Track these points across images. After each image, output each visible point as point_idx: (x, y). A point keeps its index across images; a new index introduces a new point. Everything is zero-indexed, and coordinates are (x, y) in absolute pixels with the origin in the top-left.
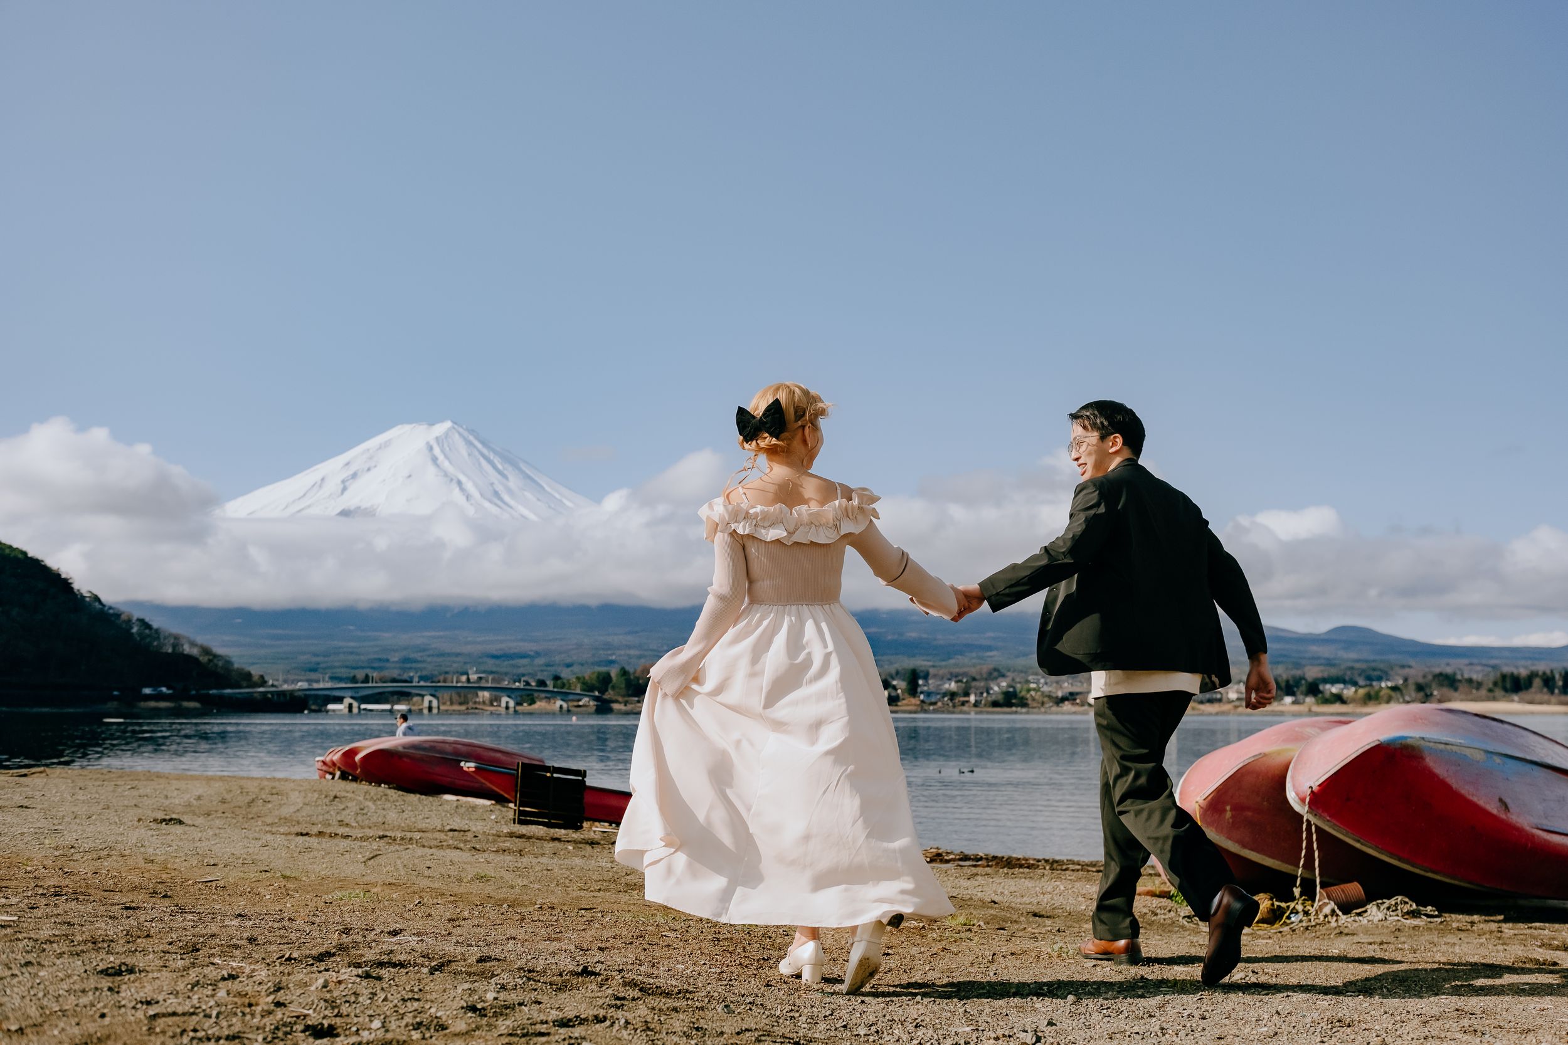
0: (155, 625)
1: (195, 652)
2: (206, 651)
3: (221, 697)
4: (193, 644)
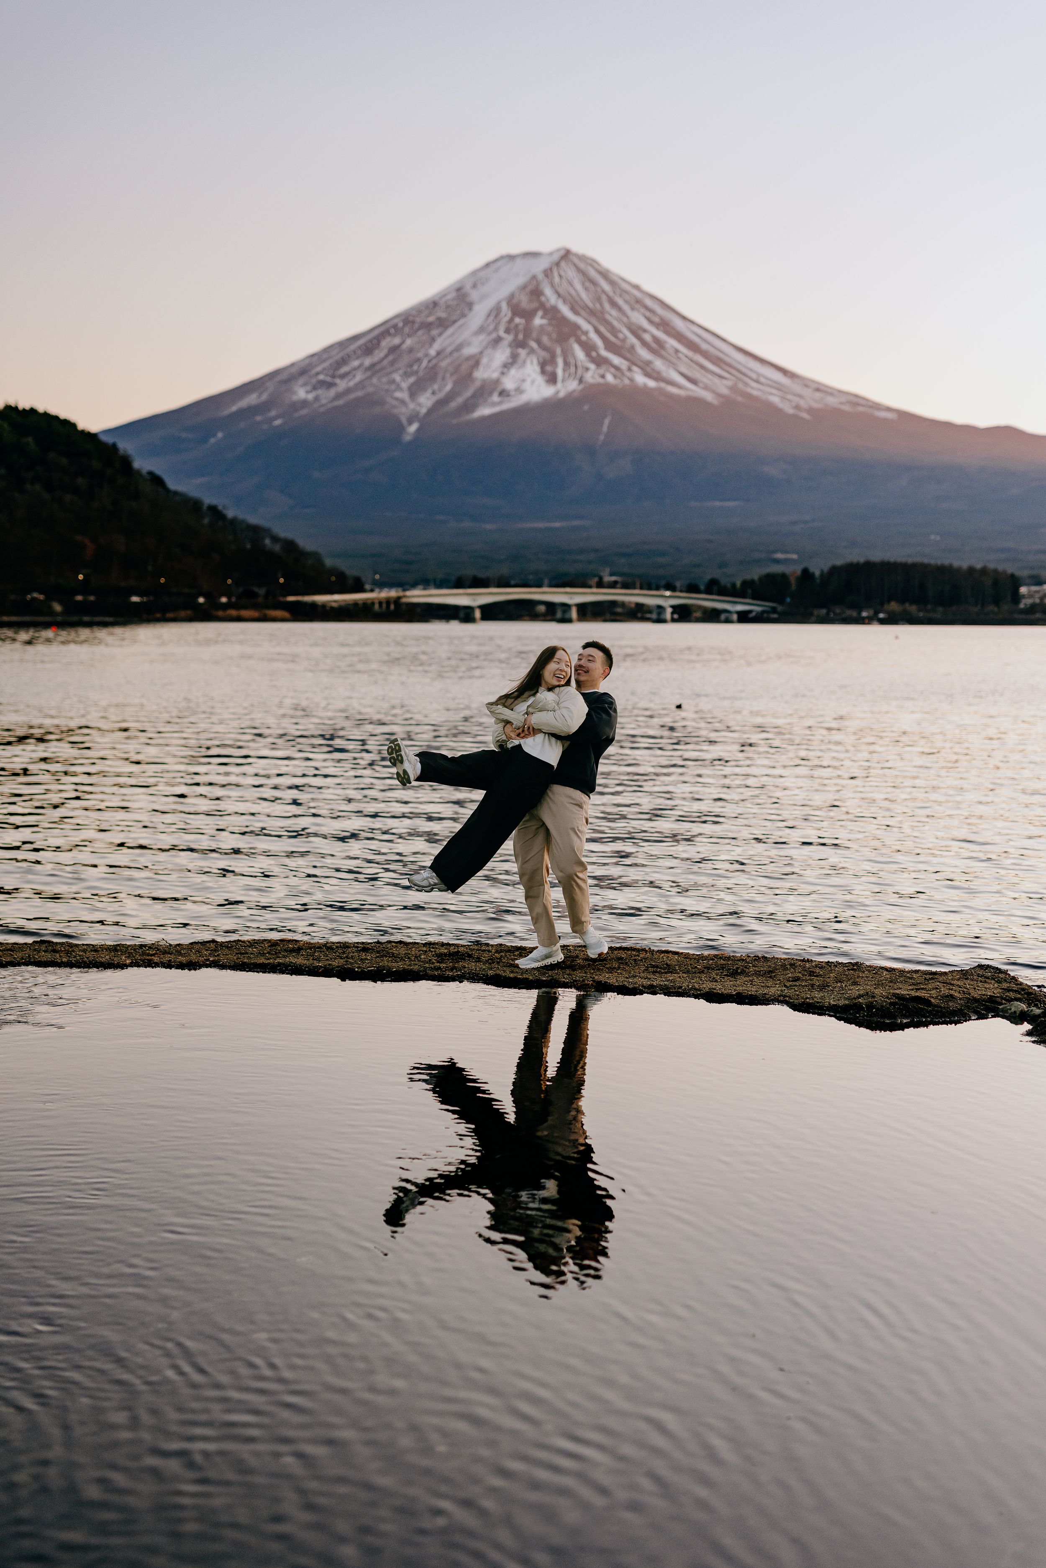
0: (230, 513)
1: (277, 548)
2: (290, 546)
3: (314, 605)
4: (275, 539)
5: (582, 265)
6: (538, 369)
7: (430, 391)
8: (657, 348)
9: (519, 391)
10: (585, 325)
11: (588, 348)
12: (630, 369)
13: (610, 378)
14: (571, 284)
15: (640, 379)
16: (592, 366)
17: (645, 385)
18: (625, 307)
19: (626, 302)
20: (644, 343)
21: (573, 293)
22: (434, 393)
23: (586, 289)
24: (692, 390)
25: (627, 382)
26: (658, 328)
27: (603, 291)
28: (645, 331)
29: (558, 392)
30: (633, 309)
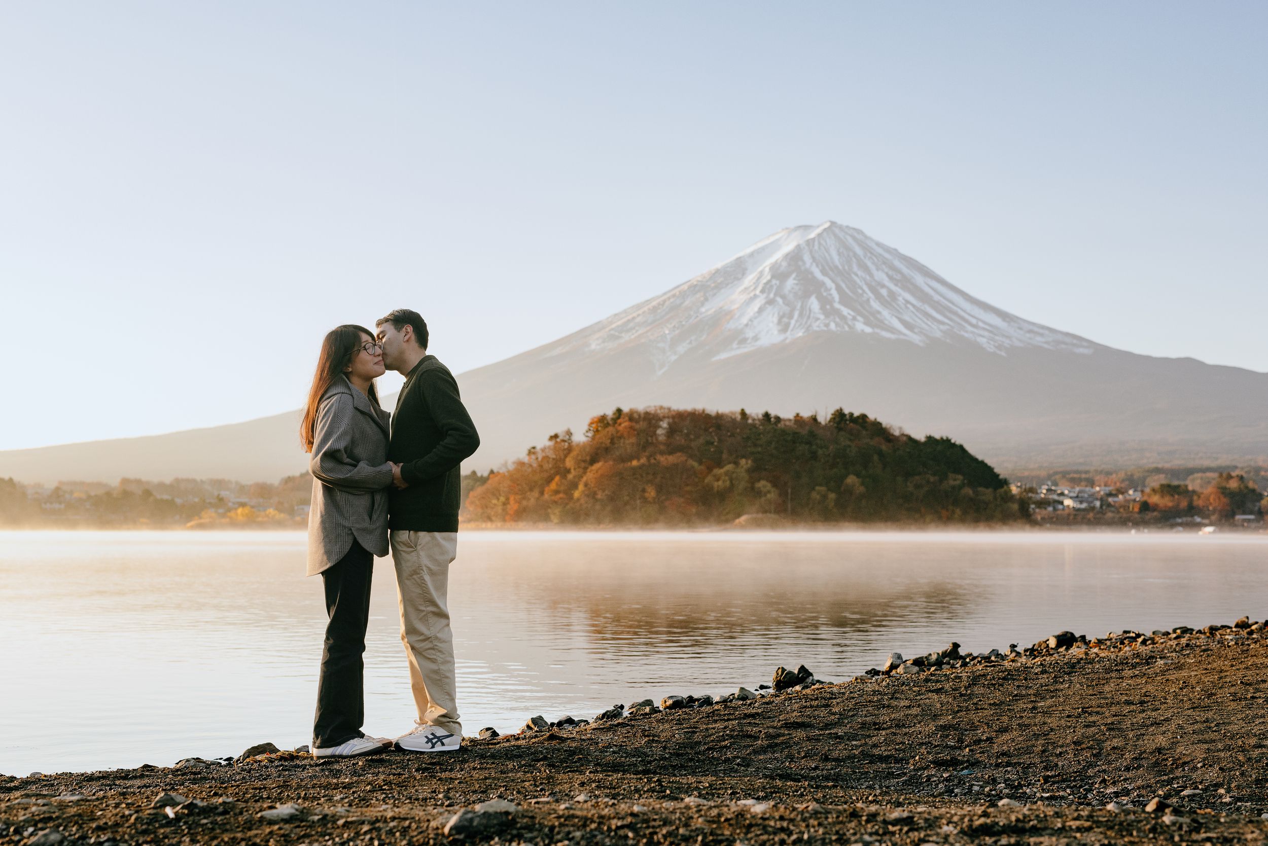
5: (841, 235)
6: (775, 320)
7: (688, 341)
8: (890, 301)
9: (756, 338)
10: (829, 283)
11: (825, 302)
12: (854, 319)
13: (833, 326)
14: (827, 250)
15: (860, 326)
16: (822, 317)
17: (863, 331)
18: (872, 268)
19: (874, 263)
20: (879, 297)
21: (828, 257)
22: (690, 343)
23: (839, 254)
24: (905, 335)
25: (847, 328)
26: (896, 285)
27: (855, 254)
28: (883, 286)
29: (786, 339)
30: (878, 269)
